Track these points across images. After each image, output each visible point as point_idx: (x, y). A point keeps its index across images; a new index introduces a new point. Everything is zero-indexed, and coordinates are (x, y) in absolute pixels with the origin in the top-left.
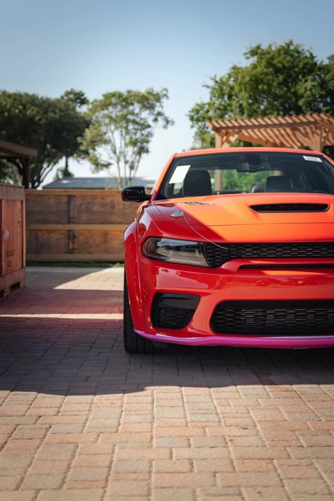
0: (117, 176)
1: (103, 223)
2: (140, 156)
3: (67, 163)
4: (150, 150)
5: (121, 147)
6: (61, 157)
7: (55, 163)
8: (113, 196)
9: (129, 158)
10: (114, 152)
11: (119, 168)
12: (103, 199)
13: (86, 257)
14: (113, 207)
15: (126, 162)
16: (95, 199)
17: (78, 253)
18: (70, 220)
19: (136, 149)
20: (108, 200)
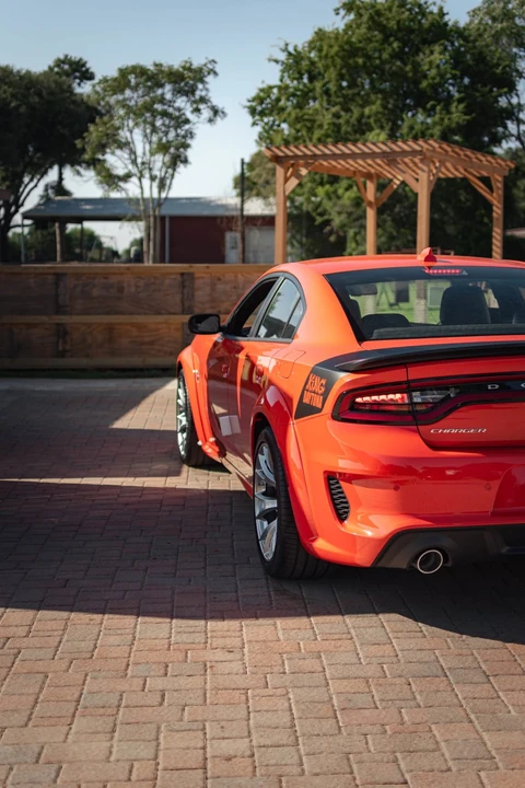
0: (139, 196)
1: (108, 313)
2: (174, 170)
3: (61, 174)
4: (190, 159)
5: (144, 154)
6: (51, 167)
7: (42, 176)
8: (122, 274)
9: (156, 172)
10: (134, 162)
11: (142, 188)
12: (106, 278)
13: (83, 362)
14: (121, 290)
15: (153, 178)
16: (94, 278)
17: (72, 356)
18: (60, 309)
19: (167, 158)
20: (113, 280)
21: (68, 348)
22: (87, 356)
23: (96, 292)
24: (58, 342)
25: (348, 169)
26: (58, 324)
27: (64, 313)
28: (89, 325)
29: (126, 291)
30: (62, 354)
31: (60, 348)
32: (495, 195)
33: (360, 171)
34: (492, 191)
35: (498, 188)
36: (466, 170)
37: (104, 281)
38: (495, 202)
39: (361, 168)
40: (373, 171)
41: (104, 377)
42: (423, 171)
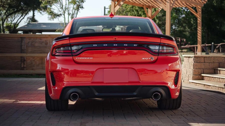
0: (63, 22)
1: (41, 53)
2: (78, 11)
3: (34, 14)
4: (83, 6)
5: (66, 4)
6: (30, 11)
7: (26, 14)
8: (47, 38)
9: (71, 12)
10: (62, 8)
11: (65, 18)
12: (41, 39)
13: (31, 72)
14: (46, 44)
15: (69, 14)
16: (36, 39)
17: (27, 70)
18: (22, 51)
19: (75, 6)
20: (44, 40)
21: (25, 66)
22: (33, 69)
23: (36, 45)
24: (21, 64)
25: (140, 4)
26: (21, 57)
27: (24, 53)
28: (34, 57)
29: (48, 44)
30: (23, 69)
31: (22, 66)
32: (198, 14)
33: (145, 5)
34: (197, 13)
35: (200, 11)
36: (187, 4)
37: (39, 40)
38: (198, 16)
39: (145, 3)
40: (150, 5)
41: (39, 77)
42: (168, 2)
